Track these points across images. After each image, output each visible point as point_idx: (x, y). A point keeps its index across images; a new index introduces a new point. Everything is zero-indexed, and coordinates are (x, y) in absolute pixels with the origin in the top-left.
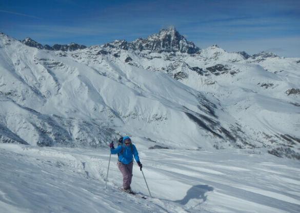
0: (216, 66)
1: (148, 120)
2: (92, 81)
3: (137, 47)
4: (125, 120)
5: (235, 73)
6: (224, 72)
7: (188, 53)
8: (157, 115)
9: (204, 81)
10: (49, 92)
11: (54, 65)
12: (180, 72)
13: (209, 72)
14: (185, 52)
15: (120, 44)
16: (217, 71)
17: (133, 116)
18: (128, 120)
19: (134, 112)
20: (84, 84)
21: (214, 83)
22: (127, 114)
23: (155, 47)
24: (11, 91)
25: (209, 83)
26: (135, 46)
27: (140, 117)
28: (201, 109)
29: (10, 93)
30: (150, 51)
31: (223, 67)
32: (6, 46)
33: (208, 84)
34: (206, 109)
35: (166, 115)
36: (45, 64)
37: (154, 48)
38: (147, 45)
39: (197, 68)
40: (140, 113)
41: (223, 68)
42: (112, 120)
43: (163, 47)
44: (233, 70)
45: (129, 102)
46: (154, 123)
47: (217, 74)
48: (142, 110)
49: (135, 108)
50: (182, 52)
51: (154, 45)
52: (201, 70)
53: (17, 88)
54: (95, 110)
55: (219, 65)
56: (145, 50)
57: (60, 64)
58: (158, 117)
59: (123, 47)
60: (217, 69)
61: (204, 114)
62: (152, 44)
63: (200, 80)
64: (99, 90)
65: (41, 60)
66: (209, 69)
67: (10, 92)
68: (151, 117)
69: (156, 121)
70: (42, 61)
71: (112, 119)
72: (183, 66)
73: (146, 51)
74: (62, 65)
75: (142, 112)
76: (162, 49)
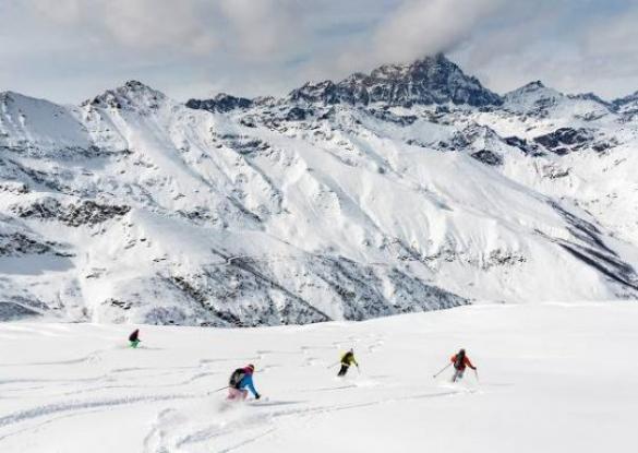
0: (558, 133)
1: (481, 263)
2: (337, 181)
3: (356, 96)
4: (433, 264)
5: (607, 146)
6: (578, 147)
7: (471, 103)
8: (499, 252)
9: (541, 171)
10: (264, 208)
11: (250, 149)
12: (483, 151)
13: (543, 148)
14: (462, 102)
15: (322, 90)
16: (561, 146)
17: (447, 254)
18: (440, 266)
19: (448, 247)
20: (327, 188)
21: (567, 174)
22: (433, 251)
23: (398, 93)
24: (198, 208)
25: (555, 173)
26: (351, 94)
27: (463, 257)
28: (577, 236)
29: (197, 214)
30: (385, 104)
31: (575, 133)
32: (153, 111)
33: (552, 177)
34: (585, 235)
35: (520, 251)
36: (235, 146)
37: (395, 96)
38: (379, 91)
39: (515, 139)
40: (459, 248)
41: (575, 138)
42: (408, 266)
43: (414, 91)
44: (599, 140)
45: (428, 225)
46: (496, 269)
47: (562, 152)
48: (462, 241)
49: (447, 238)
50: (456, 102)
51: (393, 87)
52: (523, 142)
53: (206, 201)
54: (368, 244)
55: (563, 129)
56: (373, 101)
57: (261, 146)
58: (502, 256)
59: (329, 97)
60: (560, 139)
61: (588, 246)
62: (389, 87)
63: (532, 168)
64: (358, 198)
65: (225, 137)
66: (540, 140)
67: (196, 210)
68: (487, 257)
69: (500, 266)
70: (227, 140)
71: (406, 262)
72: (486, 137)
73: (378, 106)
74: (266, 147)
75: (464, 246)
76: (414, 97)
